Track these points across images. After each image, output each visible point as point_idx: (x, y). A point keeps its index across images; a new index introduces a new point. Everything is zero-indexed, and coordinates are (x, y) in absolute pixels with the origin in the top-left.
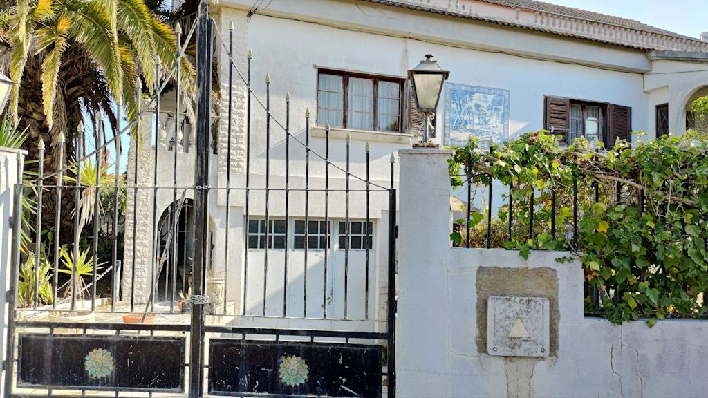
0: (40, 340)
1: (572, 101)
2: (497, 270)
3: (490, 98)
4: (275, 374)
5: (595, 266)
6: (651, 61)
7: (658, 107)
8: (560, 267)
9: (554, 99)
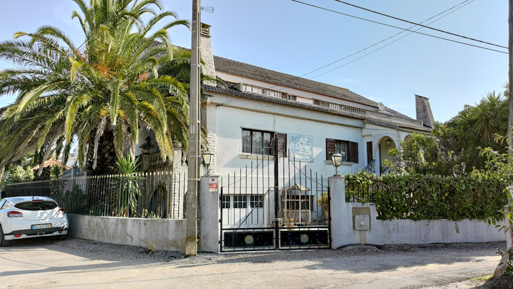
0: (231, 234)
1: (336, 140)
2: (357, 208)
3: (306, 139)
4: (300, 239)
5: (379, 206)
6: (365, 123)
7: (368, 143)
8: (371, 207)
9: (330, 140)
